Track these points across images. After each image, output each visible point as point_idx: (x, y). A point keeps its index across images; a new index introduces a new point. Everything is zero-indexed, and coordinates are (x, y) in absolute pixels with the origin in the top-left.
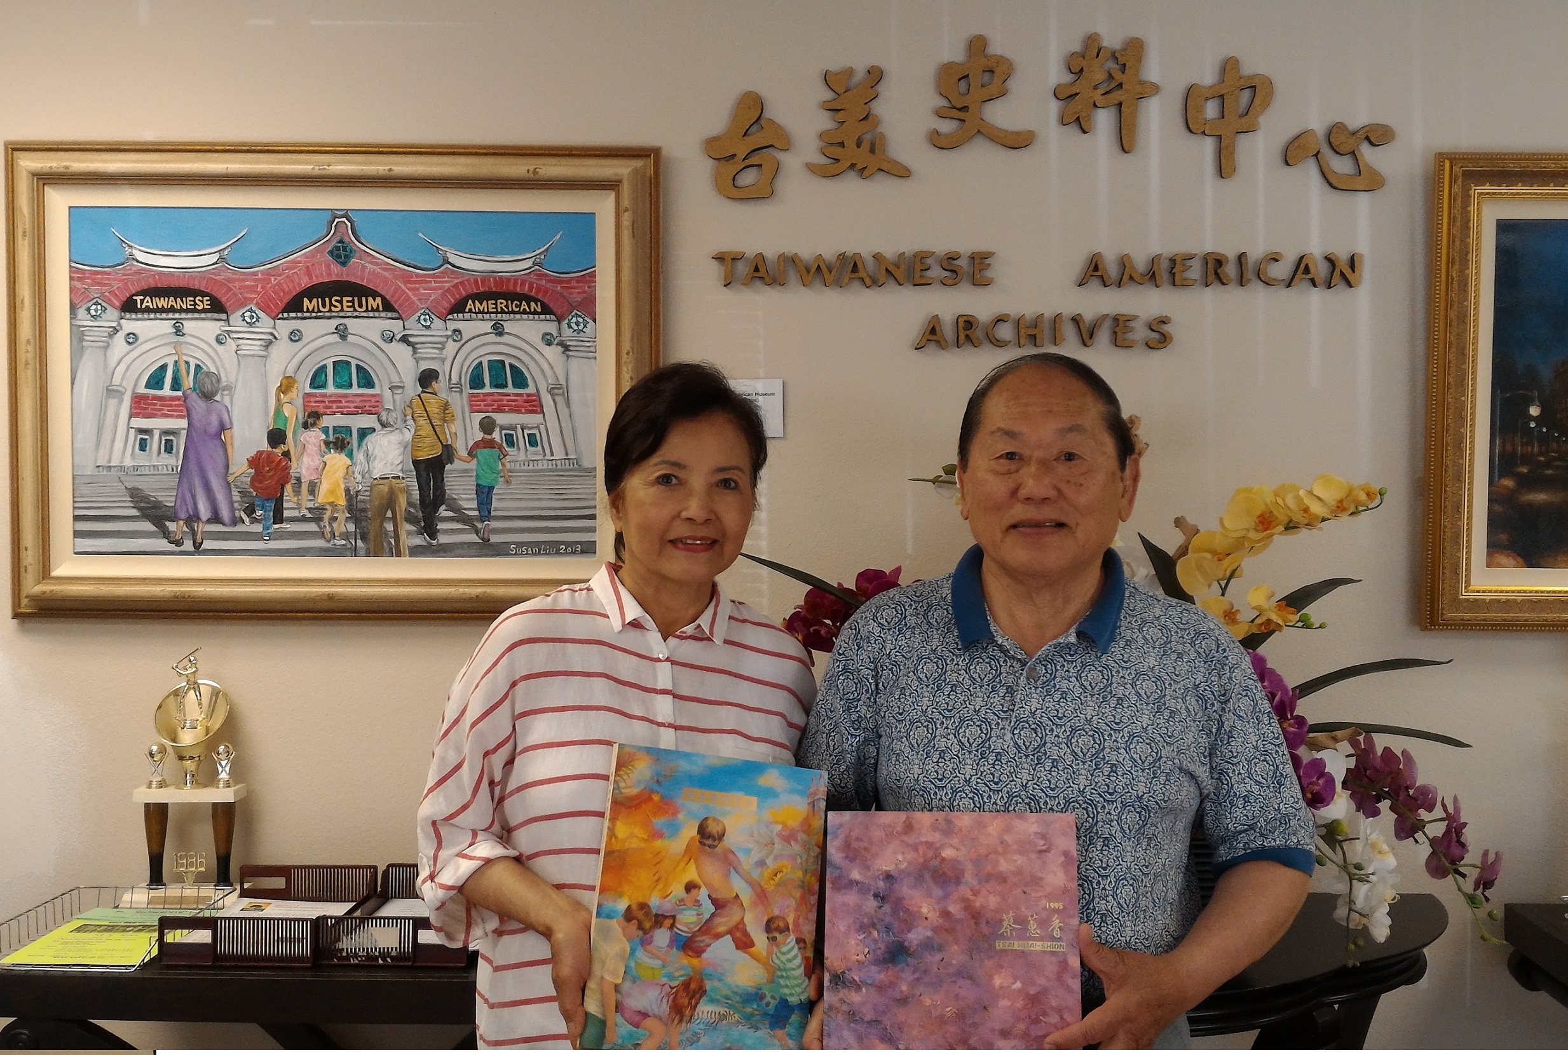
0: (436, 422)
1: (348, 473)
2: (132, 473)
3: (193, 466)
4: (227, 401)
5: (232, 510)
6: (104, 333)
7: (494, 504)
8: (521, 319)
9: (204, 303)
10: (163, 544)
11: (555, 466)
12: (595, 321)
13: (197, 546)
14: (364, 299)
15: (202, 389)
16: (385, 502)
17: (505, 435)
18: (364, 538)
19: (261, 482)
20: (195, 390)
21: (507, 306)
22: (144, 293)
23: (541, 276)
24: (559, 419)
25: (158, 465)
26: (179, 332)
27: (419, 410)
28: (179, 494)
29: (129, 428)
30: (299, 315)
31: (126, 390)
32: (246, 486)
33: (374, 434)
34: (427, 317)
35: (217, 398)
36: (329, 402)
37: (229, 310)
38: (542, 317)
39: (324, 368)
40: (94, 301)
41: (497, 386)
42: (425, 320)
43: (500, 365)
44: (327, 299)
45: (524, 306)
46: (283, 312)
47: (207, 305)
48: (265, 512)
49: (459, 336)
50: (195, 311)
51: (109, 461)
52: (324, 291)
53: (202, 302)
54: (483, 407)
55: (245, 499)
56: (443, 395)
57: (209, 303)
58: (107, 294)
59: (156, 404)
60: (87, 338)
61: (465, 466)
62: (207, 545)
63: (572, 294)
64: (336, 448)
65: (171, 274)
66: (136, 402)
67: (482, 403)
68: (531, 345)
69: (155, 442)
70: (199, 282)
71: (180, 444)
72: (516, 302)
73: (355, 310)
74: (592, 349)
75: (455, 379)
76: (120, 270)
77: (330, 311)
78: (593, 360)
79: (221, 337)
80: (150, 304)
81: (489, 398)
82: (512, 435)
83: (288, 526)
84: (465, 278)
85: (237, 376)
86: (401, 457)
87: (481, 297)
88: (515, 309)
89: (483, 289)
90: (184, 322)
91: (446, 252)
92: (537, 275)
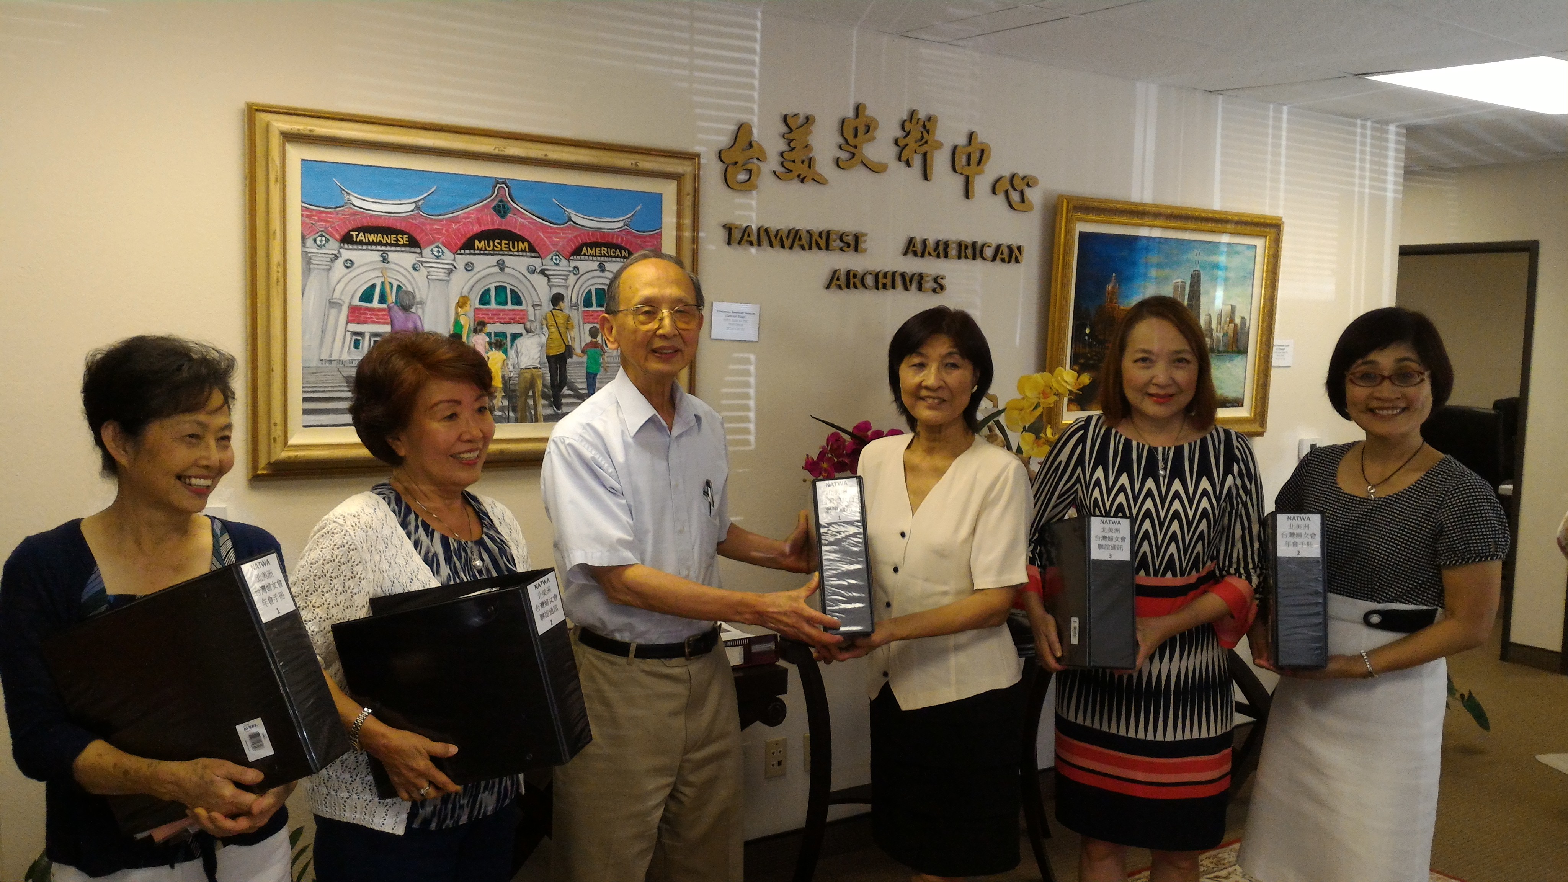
0: (562, 330)
1: (504, 364)
2: (349, 365)
6: (327, 258)
7: (598, 385)
9: (404, 240)
14: (516, 243)
15: (402, 303)
16: (528, 385)
18: (514, 410)
20: (396, 303)
21: (607, 252)
22: (359, 230)
23: (629, 232)
26: (385, 260)
27: (551, 321)
29: (346, 331)
30: (472, 252)
31: (344, 302)
33: (522, 338)
34: (558, 257)
35: (413, 310)
36: (492, 314)
37: (422, 246)
39: (489, 290)
40: (320, 233)
42: (556, 259)
44: (491, 242)
45: (617, 252)
46: (460, 249)
49: (577, 271)
50: (397, 245)
51: (331, 356)
52: (489, 235)
56: (567, 311)
57: (407, 240)
58: (330, 229)
59: (367, 314)
60: (314, 262)
61: (580, 360)
64: (496, 348)
65: (381, 217)
66: (352, 312)
67: (591, 317)
70: (401, 224)
72: (612, 250)
73: (510, 250)
76: (339, 211)
77: (493, 250)
79: (416, 265)
80: (363, 238)
84: (582, 232)
85: (427, 294)
86: (539, 354)
87: (592, 245)
88: (612, 254)
89: (592, 240)
90: (388, 253)
91: (570, 213)
92: (626, 232)
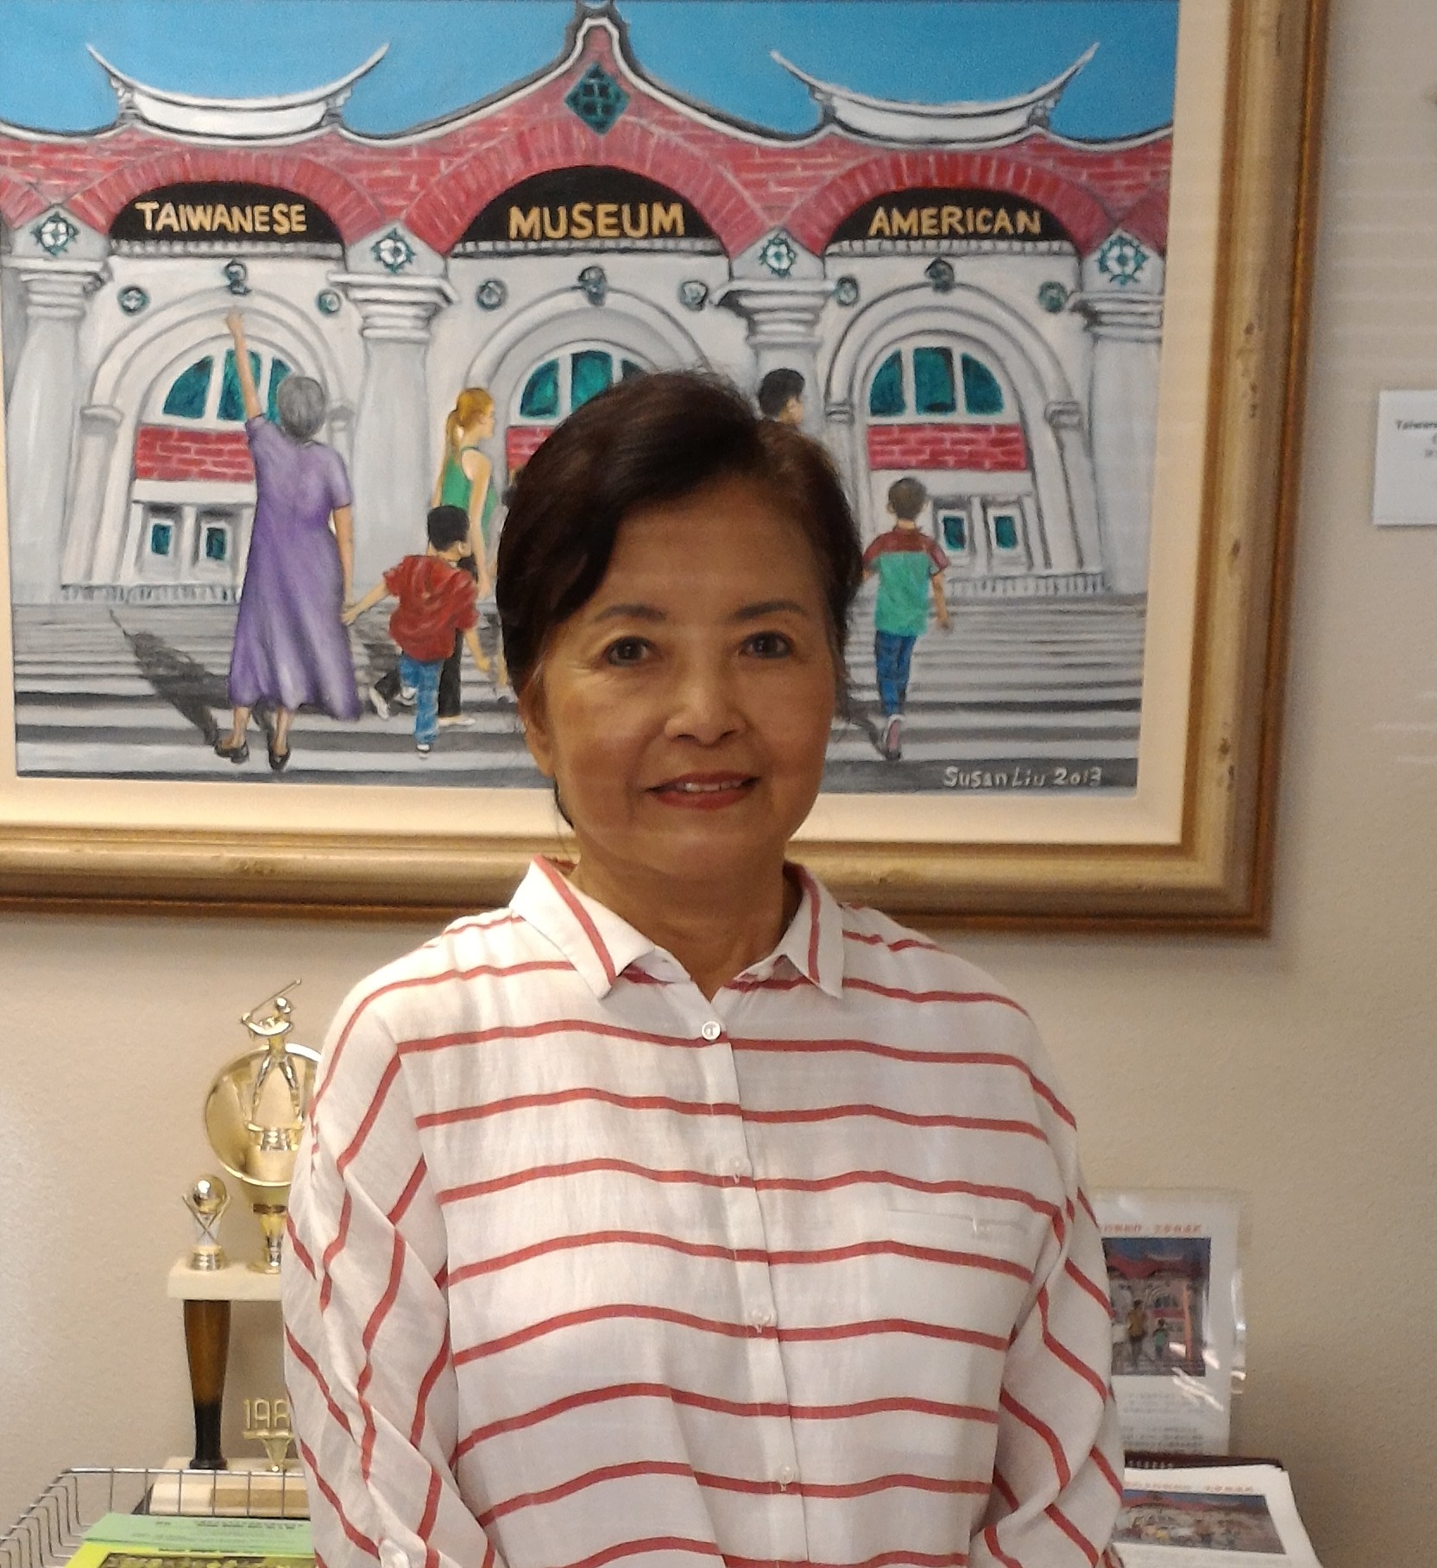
2: (139, 602)
3: (268, 589)
4: (340, 442)
5: (352, 684)
6: (74, 286)
7: (914, 676)
8: (994, 252)
9: (291, 219)
10: (204, 757)
11: (1051, 592)
12: (1162, 252)
13: (277, 762)
14: (643, 209)
15: (288, 415)
17: (946, 521)
19: (413, 624)
20: (271, 416)
21: (963, 222)
22: (160, 195)
23: (1044, 148)
24: (1067, 482)
25: (192, 586)
26: (236, 285)
28: (240, 650)
29: (130, 501)
30: (501, 246)
31: (122, 415)
32: (382, 634)
34: (783, 249)
35: (321, 435)
37: (346, 233)
38: (1043, 246)
39: (550, 369)
40: (51, 213)
41: (933, 408)
42: (778, 256)
43: (941, 360)
44: (562, 211)
45: (1002, 219)
46: (463, 241)
47: (299, 223)
48: (421, 690)
49: (853, 294)
50: (271, 237)
51: (89, 573)
52: (555, 190)
53: (287, 215)
54: (897, 458)
55: (381, 662)
57: (302, 218)
58: (78, 197)
59: (187, 450)
60: (36, 298)
62: (299, 759)
63: (1112, 189)
65: (220, 152)
66: (146, 445)
67: (896, 448)
68: (1013, 312)
69: (186, 534)
70: (282, 171)
71: (240, 538)
72: (984, 212)
73: (623, 235)
74: (1153, 320)
75: (838, 393)
76: (106, 141)
77: (568, 236)
78: (1153, 348)
79: (329, 298)
80: (173, 221)
81: (913, 437)
82: (958, 521)
83: (470, 721)
84: (872, 157)
85: (364, 385)
87: (905, 200)
88: (983, 229)
89: (908, 182)
90: (249, 264)
91: (831, 95)
92: (1036, 147)
